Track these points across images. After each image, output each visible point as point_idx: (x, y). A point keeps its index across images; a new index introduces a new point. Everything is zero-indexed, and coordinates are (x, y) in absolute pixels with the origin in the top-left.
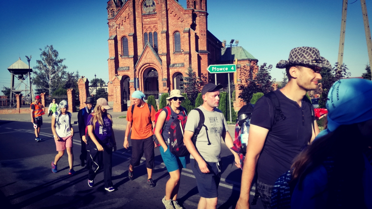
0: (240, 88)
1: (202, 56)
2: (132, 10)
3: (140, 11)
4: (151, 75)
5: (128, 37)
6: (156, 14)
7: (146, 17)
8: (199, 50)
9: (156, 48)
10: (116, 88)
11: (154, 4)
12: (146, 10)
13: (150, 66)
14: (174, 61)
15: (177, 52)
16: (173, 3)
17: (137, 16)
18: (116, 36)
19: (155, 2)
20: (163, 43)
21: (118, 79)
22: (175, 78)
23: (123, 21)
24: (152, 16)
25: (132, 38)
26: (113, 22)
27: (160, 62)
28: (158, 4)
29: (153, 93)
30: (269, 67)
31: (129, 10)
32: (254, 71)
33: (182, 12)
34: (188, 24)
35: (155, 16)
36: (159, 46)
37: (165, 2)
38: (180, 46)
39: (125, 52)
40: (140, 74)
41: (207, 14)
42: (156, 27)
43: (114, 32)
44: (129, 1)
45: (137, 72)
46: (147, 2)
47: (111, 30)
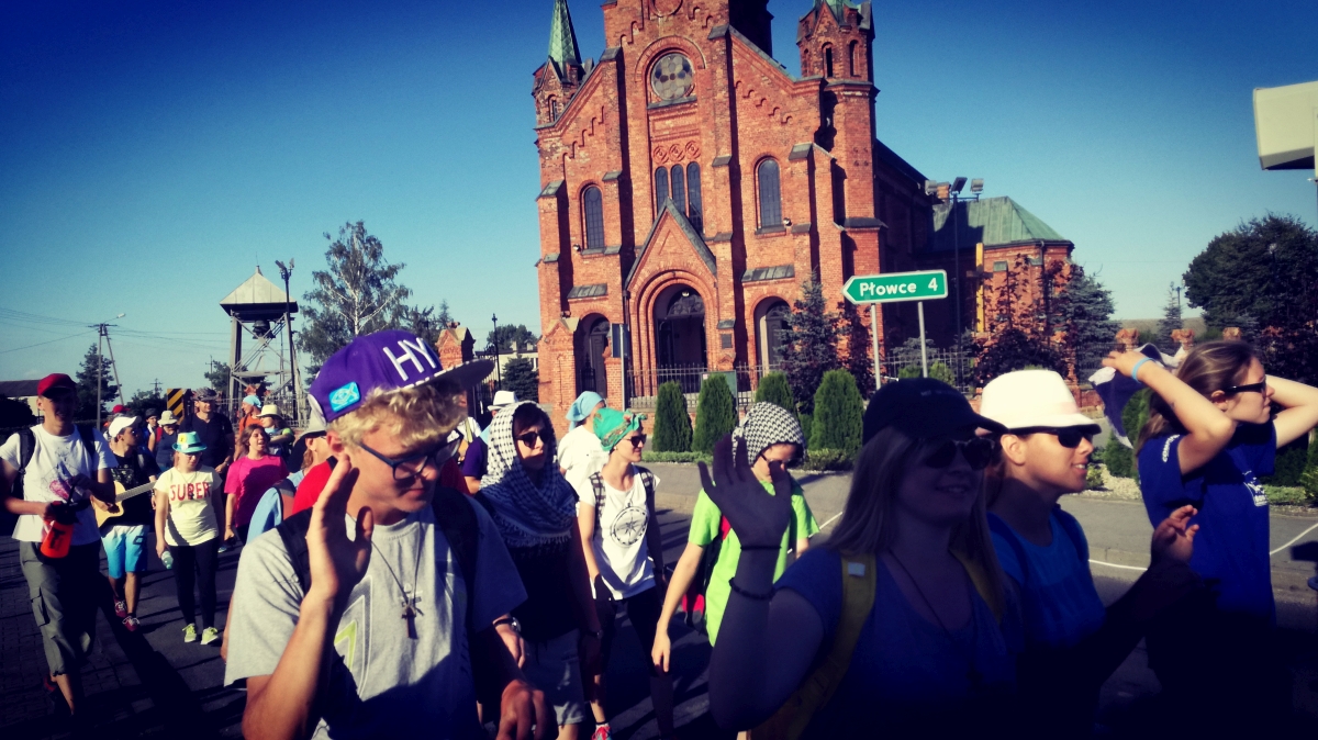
1: (857, 238)
2: (613, 94)
3: (640, 95)
4: (681, 309)
5: (603, 184)
6: (696, 101)
7: (663, 116)
8: (847, 216)
9: (695, 219)
10: (561, 358)
11: (686, 68)
12: (660, 92)
13: (677, 278)
14: (758, 260)
15: (770, 227)
16: (754, 63)
17: (630, 112)
18: (564, 184)
19: (690, 62)
20: (719, 201)
21: (566, 326)
22: (764, 317)
23: (585, 134)
24: (683, 109)
25: (613, 189)
26: (552, 137)
27: (711, 263)
28: (700, 68)
29: (682, 372)
31: (605, 96)
33: (783, 92)
34: (807, 129)
35: (692, 111)
36: (708, 212)
37: (725, 59)
38: (780, 209)
39: (592, 237)
40: (642, 309)
41: (874, 92)
42: (695, 146)
43: (555, 172)
44: (603, 66)
45: (632, 301)
46: (664, 63)
47: (548, 165)
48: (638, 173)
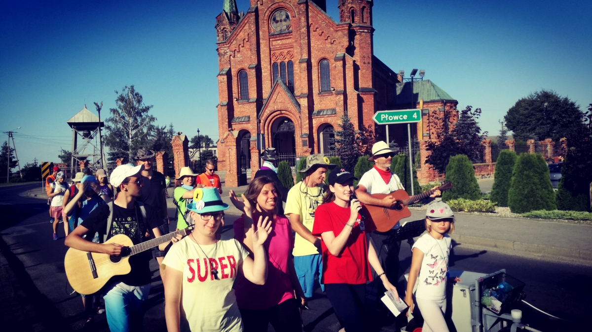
0: (428, 147)
1: (364, 97)
2: (253, 28)
3: (266, 29)
4: (284, 128)
5: (248, 70)
6: (291, 32)
7: (276, 39)
8: (360, 87)
9: (291, 87)
10: (230, 150)
11: (287, 17)
12: (275, 28)
13: (282, 114)
14: (319, 106)
15: (325, 91)
16: (319, 15)
17: (261, 37)
18: (230, 69)
19: (289, 14)
20: (302, 79)
21: (233, 135)
22: (322, 133)
23: (240, 46)
24: (285, 36)
25: (253, 71)
26: (225, 47)
27: (298, 107)
28: (294, 17)
29: (287, 157)
30: (475, 113)
31: (250, 29)
32: (451, 119)
33: (332, 29)
34: (342, 46)
35: (290, 37)
36: (297, 84)
37: (305, 13)
38: (330, 83)
39: (243, 94)
40: (266, 128)
41: (373, 30)
42: (291, 53)
43: (226, 63)
44: (249, 15)
45: (261, 124)
46: (277, 14)
47: (222, 60)
48: (265, 65)
